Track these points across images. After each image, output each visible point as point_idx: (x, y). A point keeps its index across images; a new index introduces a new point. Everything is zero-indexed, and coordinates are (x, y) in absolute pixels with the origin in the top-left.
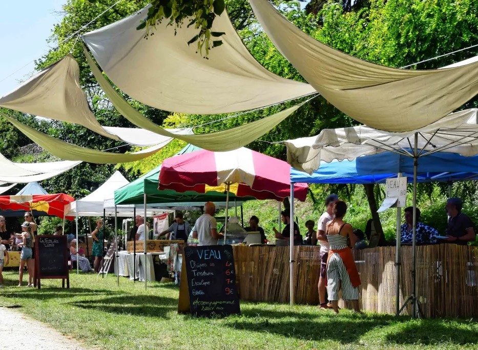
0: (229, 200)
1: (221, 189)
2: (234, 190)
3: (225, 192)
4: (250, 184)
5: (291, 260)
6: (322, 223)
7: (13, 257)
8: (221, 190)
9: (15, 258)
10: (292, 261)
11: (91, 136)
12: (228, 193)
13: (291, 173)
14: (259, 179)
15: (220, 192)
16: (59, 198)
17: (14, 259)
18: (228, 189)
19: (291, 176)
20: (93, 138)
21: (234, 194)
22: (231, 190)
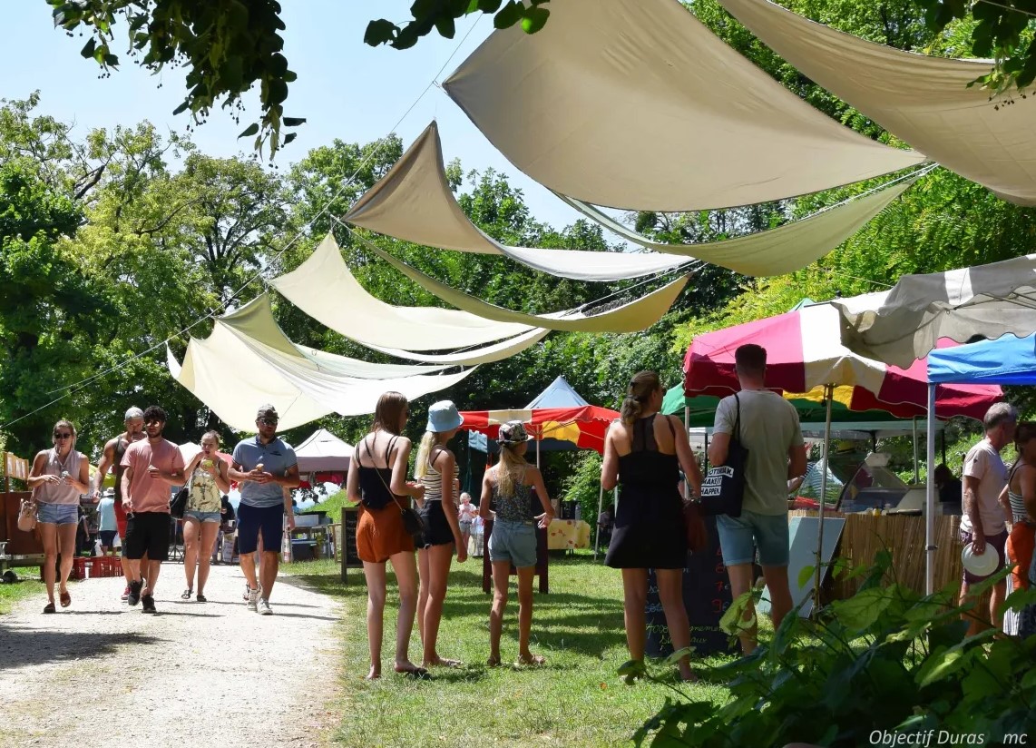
0: (833, 420)
1: (816, 395)
2: (844, 396)
3: (824, 403)
4: (875, 388)
5: (927, 545)
6: (975, 461)
7: (557, 531)
8: (816, 397)
9: (560, 531)
10: (930, 548)
11: (691, 289)
12: (829, 404)
13: (929, 363)
14: (894, 378)
15: (814, 402)
16: (583, 414)
17: (558, 535)
18: (830, 396)
19: (930, 369)
20: (695, 290)
21: (845, 406)
22: (836, 398)
